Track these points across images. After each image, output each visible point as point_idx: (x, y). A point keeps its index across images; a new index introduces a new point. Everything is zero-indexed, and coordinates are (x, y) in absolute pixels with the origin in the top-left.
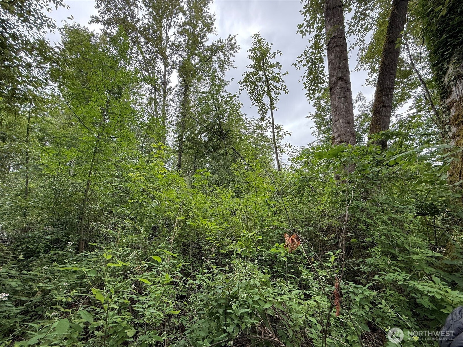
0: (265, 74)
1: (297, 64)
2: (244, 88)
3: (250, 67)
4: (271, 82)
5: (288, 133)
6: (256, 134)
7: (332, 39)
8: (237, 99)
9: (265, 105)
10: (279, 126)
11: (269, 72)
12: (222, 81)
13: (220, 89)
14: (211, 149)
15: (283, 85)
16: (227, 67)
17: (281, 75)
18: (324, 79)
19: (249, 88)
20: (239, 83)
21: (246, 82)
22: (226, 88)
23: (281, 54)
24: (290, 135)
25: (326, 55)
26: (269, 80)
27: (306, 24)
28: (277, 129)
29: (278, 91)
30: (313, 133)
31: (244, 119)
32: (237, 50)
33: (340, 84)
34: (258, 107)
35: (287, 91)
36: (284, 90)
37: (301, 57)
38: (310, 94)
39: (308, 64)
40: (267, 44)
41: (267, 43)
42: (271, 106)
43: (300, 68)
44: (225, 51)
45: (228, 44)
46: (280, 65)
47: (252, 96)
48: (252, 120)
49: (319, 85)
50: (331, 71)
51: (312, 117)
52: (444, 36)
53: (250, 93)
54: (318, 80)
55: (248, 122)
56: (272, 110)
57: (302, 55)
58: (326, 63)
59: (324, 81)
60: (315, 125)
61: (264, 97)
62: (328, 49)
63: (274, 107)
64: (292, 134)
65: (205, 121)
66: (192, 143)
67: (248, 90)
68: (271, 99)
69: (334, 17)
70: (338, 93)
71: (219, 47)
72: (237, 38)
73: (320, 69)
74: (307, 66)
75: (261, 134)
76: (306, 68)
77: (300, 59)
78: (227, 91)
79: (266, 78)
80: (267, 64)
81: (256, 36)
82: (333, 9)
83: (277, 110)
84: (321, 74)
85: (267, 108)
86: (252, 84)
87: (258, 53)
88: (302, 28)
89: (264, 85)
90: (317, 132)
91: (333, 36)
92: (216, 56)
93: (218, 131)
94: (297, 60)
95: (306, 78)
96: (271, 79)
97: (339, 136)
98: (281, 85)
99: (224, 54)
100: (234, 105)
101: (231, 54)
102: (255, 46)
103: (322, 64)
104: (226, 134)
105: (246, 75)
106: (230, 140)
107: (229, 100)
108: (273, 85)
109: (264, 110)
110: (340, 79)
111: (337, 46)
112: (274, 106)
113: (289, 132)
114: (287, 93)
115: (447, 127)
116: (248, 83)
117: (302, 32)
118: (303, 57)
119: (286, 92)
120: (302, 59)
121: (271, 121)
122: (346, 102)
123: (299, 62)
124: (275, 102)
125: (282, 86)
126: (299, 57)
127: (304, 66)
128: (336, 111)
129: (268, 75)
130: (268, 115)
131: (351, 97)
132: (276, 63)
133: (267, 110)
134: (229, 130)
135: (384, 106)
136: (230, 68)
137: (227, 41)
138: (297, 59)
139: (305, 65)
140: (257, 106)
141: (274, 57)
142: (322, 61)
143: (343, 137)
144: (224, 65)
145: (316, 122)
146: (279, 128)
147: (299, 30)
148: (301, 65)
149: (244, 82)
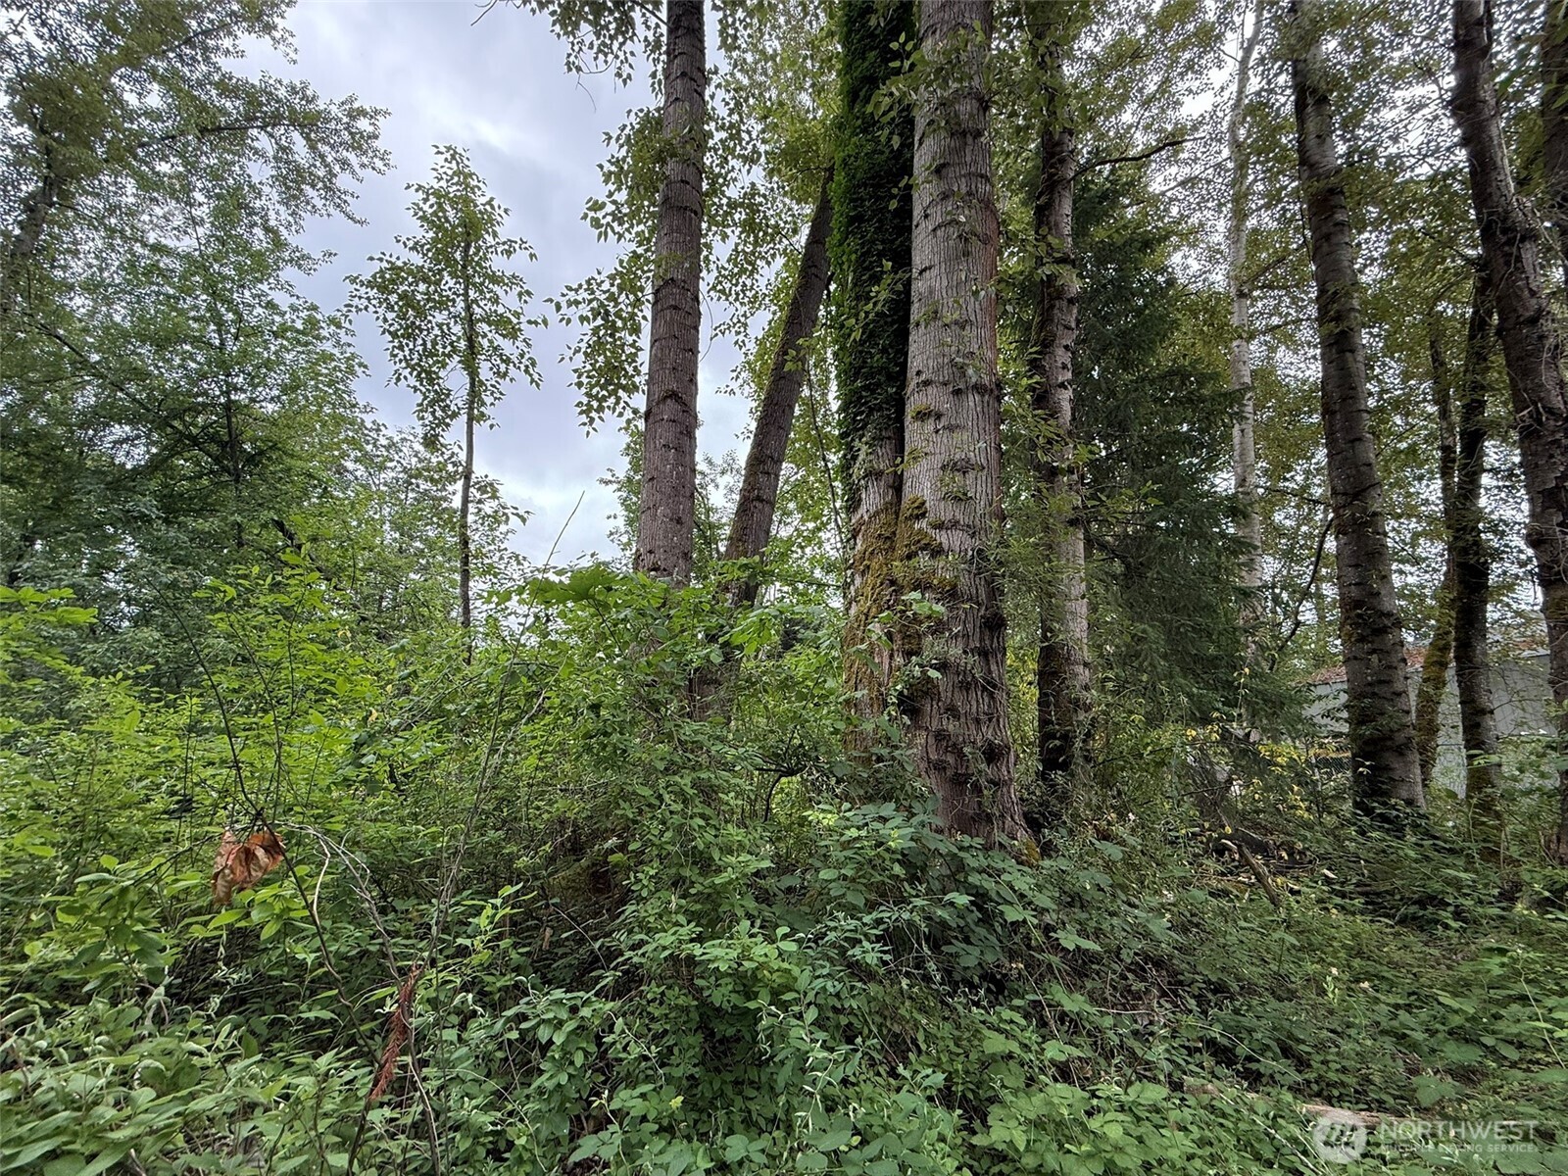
0: (466, 295)
1: (564, 305)
2: (371, 309)
3: (410, 244)
4: (484, 327)
5: (517, 515)
6: (411, 495)
7: (666, 283)
8: (344, 339)
9: (448, 395)
10: (491, 485)
11: (481, 292)
12: (278, 244)
13: (260, 267)
14: (147, 505)
15: (527, 356)
16: (319, 203)
17: (523, 319)
18: (637, 379)
19: (391, 316)
20: (353, 280)
21: (383, 289)
22: (288, 273)
23: (532, 256)
24: (524, 520)
25: (649, 318)
26: (479, 321)
27: (610, 208)
28: (482, 490)
29: (503, 368)
30: (612, 534)
31: (369, 425)
32: (379, 164)
33: (669, 409)
34: (419, 397)
35: (536, 377)
36: (527, 371)
37: (576, 291)
38: (590, 408)
39: (594, 319)
40: (489, 203)
41: (492, 199)
42: (471, 409)
43: (569, 321)
44: (323, 140)
45: (339, 120)
46: (526, 287)
47: (401, 348)
48: (404, 440)
49: (621, 393)
50: (655, 368)
51: (615, 486)
52: (859, 383)
53: (394, 335)
54: (619, 378)
55: (383, 441)
56: (471, 419)
57: (580, 286)
58: (645, 340)
59: (636, 388)
60: (621, 512)
61: (448, 368)
62: (654, 304)
63: (483, 414)
64: (530, 519)
65: (140, 375)
66: (27, 454)
67: (385, 320)
68: (472, 384)
69: (679, 231)
70: (665, 433)
71: (292, 110)
72: (381, 121)
73: (629, 350)
74: (592, 326)
75: (433, 499)
76: (587, 328)
77: (572, 296)
78: (295, 291)
79: (468, 308)
80: (478, 263)
81: (453, 157)
82: (680, 208)
83: (492, 426)
84: (630, 364)
85: (453, 407)
86: (408, 305)
87: (451, 214)
88: (600, 215)
89: (457, 329)
90: (627, 532)
91: (669, 276)
92: (271, 135)
93: (213, 439)
94: (563, 295)
95: (581, 357)
96: (487, 320)
97: (650, 552)
98: (517, 352)
99: (313, 147)
100: (327, 357)
101: (345, 164)
102: (443, 183)
103: (634, 337)
104: (251, 460)
105: (385, 265)
106: (272, 487)
107: (301, 327)
108: (490, 341)
109: (439, 413)
110: (673, 395)
111: (675, 308)
112: (482, 409)
113: (521, 512)
114: (538, 385)
115: (849, 572)
116: (393, 298)
117: (596, 223)
118: (583, 295)
119: (532, 381)
120: (580, 298)
121: (463, 456)
122: (679, 463)
123: (570, 304)
124: (488, 400)
125: (522, 356)
126: (570, 289)
127: (583, 319)
128: (652, 479)
129: (475, 301)
130: (454, 435)
131: (692, 454)
132: (513, 276)
133: (455, 415)
134: (274, 448)
135: (759, 499)
136: (331, 210)
137: (334, 109)
138: (565, 291)
139: (586, 319)
140: (416, 389)
141: (509, 253)
142: (636, 330)
143: (660, 557)
144: (306, 188)
145: (624, 502)
146: (490, 489)
147: (591, 214)
148: (572, 312)
149: (370, 285)
